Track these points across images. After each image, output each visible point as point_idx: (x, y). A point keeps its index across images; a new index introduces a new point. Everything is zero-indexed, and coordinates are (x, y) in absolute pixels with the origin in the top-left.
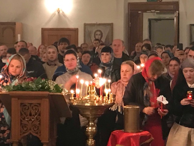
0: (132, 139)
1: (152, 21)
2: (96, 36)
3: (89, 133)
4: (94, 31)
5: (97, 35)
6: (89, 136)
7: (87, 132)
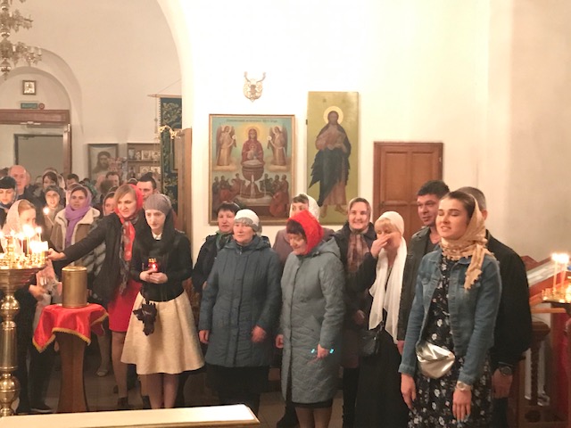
0: (78, 318)
1: (19, 138)
3: (6, 313)
6: (6, 317)
7: (3, 310)
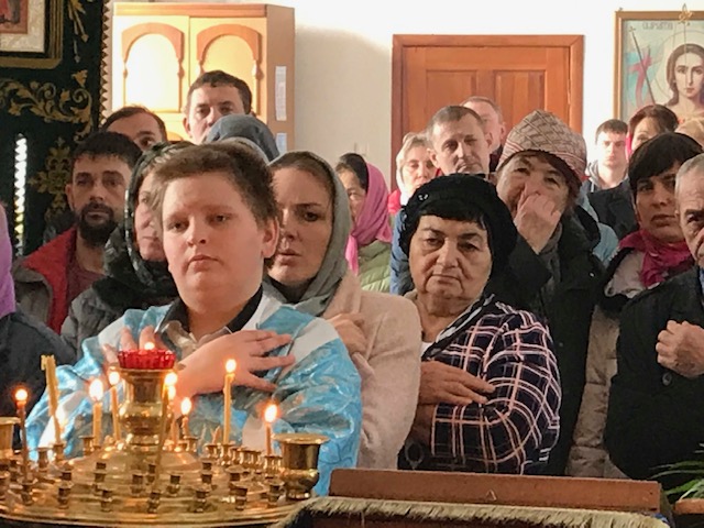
2: (679, 76)
4: (668, 53)
5: (683, 70)
